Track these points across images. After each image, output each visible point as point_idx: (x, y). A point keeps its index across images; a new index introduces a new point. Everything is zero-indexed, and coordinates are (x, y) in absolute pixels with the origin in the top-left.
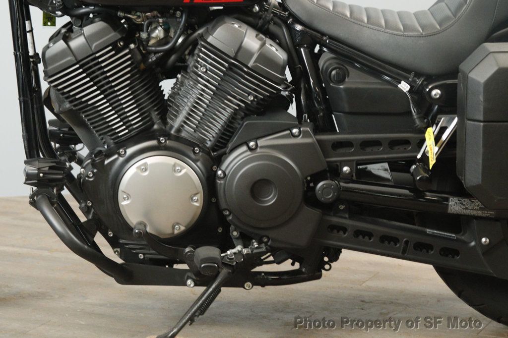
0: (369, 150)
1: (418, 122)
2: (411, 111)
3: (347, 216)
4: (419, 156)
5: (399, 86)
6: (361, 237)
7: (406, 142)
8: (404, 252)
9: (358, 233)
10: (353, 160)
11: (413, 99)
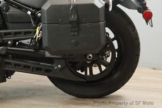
0: (17, 35)
1: (34, 25)
2: (31, 21)
3: (12, 59)
4: (34, 37)
5: (28, 12)
6: (17, 66)
7: (30, 32)
8: (32, 71)
9: (16, 65)
10: (12, 39)
11: (32, 17)
